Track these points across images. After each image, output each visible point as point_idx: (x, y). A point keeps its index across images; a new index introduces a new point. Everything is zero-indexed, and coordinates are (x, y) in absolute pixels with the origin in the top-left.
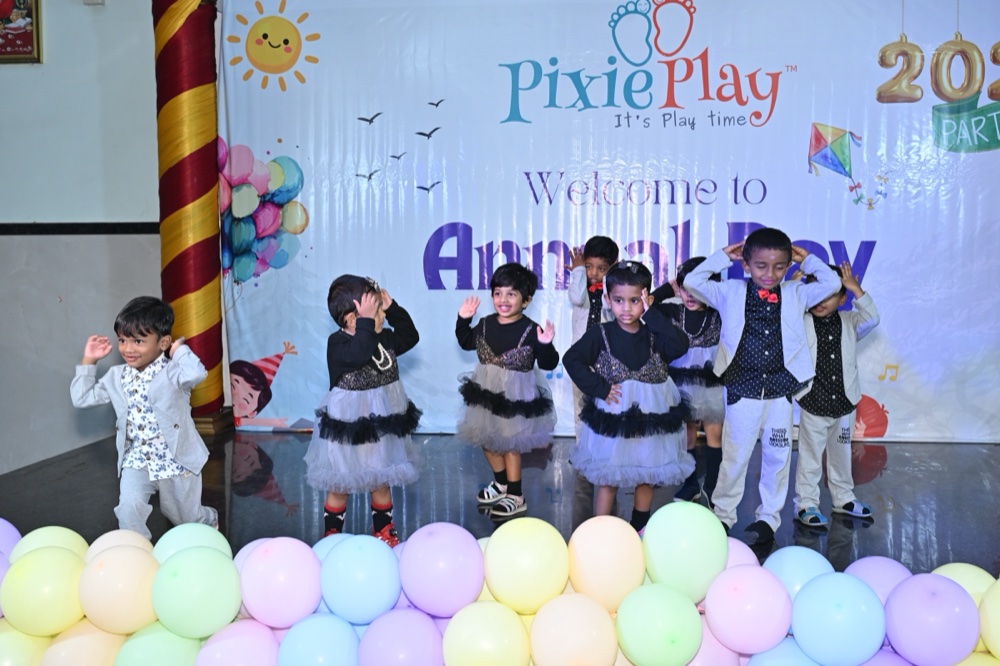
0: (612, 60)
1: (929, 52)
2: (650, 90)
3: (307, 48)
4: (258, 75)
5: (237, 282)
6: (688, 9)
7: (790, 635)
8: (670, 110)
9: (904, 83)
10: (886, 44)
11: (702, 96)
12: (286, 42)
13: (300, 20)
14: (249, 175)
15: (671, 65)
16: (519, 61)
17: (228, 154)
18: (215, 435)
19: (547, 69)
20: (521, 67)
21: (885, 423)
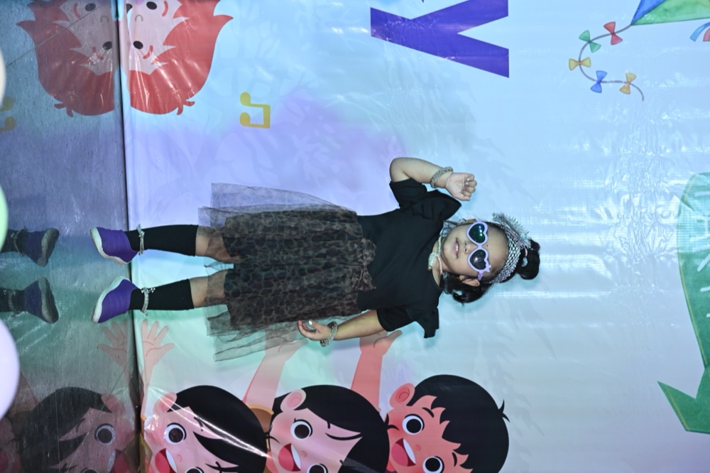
21: (157, 109)
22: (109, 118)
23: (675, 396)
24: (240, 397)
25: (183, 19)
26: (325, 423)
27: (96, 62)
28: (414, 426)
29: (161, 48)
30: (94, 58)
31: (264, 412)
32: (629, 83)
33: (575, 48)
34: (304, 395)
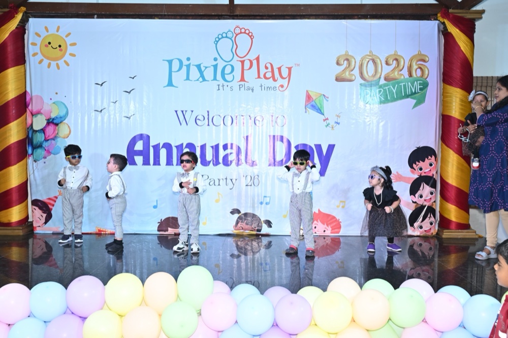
0: (215, 59)
1: (358, 59)
2: (233, 73)
3: (70, 50)
4: (46, 62)
5: (35, 161)
6: (250, 37)
7: (236, 322)
8: (242, 83)
9: (347, 73)
10: (339, 55)
11: (257, 77)
12: (60, 46)
13: (67, 36)
14: (41, 109)
15: (243, 62)
16: (172, 58)
17: (31, 99)
18: (23, 236)
19: (185, 62)
20: (173, 61)
21: (340, 227)
22: (341, 239)
23: (416, 106)
24: (411, 211)
25: (319, 221)
26: (419, 191)
27: (329, 241)
28: (421, 169)
29: (325, 226)
30: (327, 242)
31: (416, 206)
32: (338, 116)
33: (329, 129)
34: (412, 196)
